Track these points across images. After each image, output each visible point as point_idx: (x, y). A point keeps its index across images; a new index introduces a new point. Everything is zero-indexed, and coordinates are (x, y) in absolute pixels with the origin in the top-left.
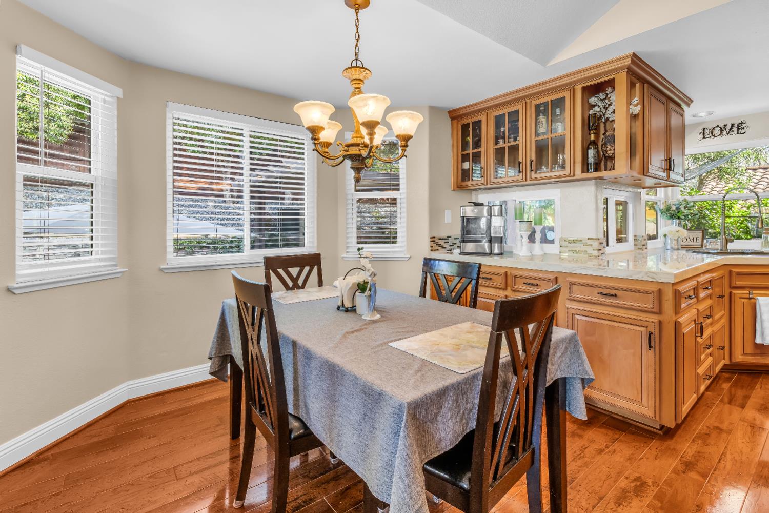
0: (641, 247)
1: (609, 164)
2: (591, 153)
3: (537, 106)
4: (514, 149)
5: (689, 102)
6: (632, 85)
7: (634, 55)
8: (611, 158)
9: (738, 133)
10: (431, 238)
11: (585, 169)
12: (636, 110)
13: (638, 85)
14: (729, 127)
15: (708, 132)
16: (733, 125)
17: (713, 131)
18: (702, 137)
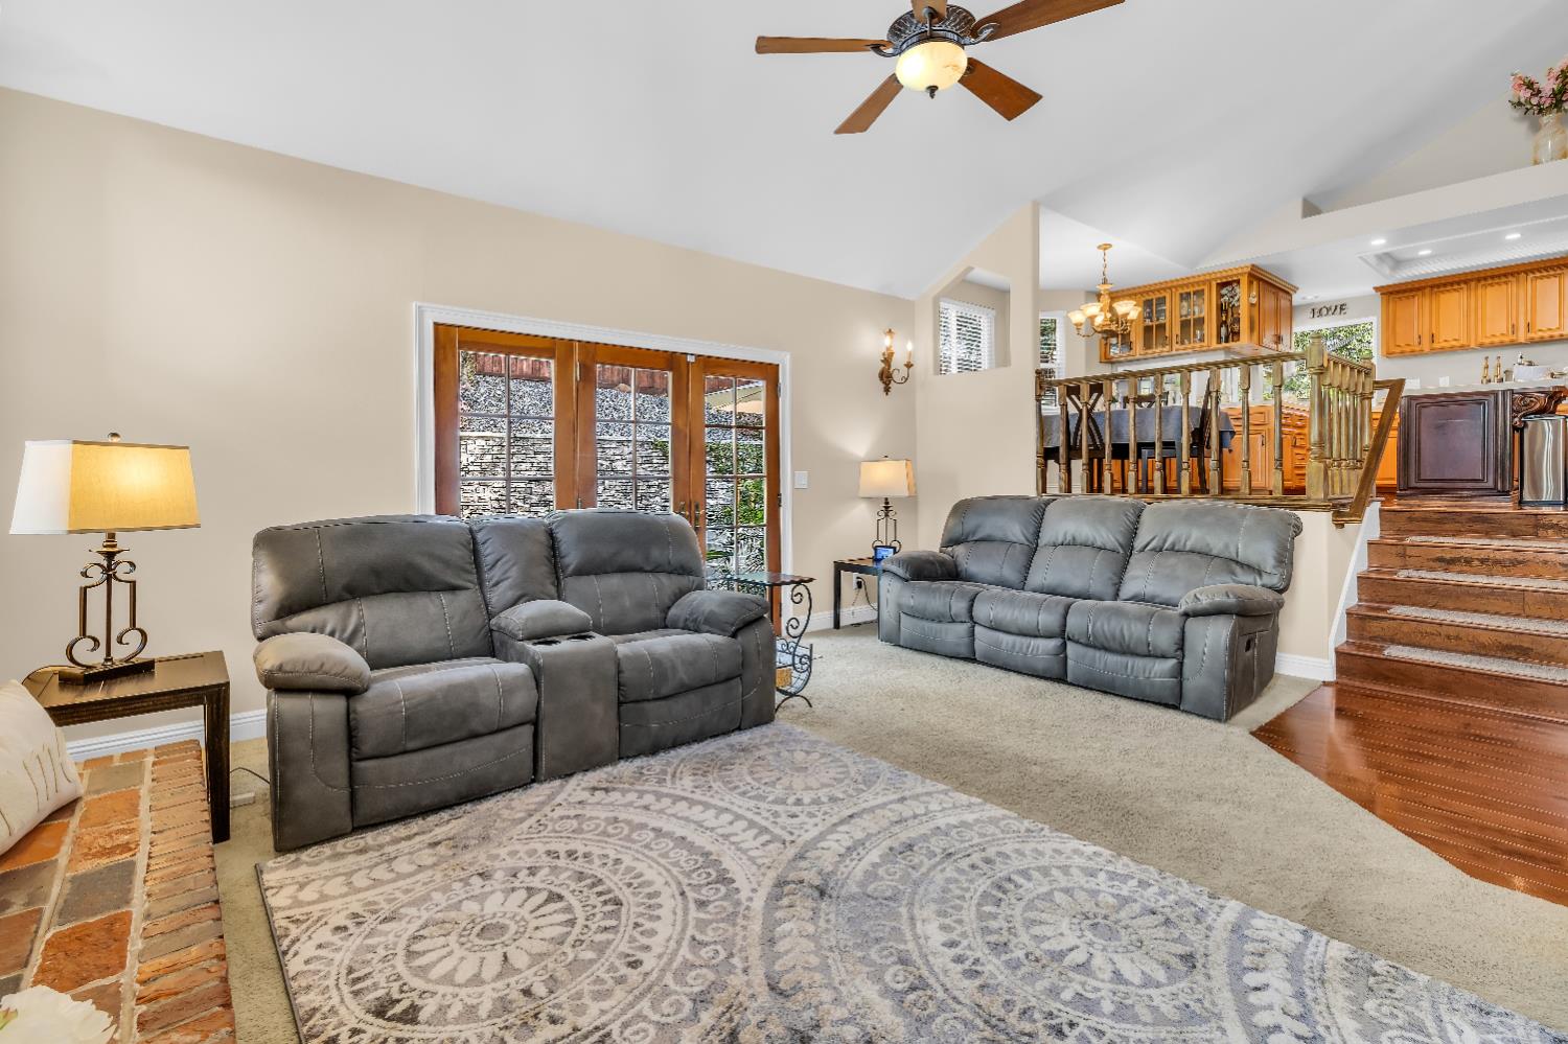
1: (1235, 338)
2: (1223, 330)
3: (1181, 295)
4: (1162, 327)
5: (1295, 289)
6: (1251, 283)
7: (1253, 266)
8: (1238, 333)
9: (1340, 314)
11: (1219, 341)
12: (1254, 301)
13: (1255, 283)
14: (1333, 308)
15: (1317, 311)
16: (1336, 306)
17: (1321, 311)
18: (1312, 316)
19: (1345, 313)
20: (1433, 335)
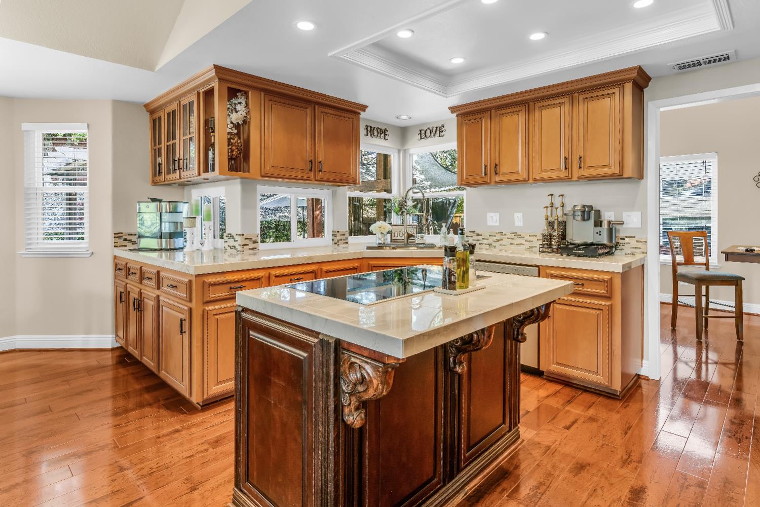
0: (337, 242)
9: (439, 136)
10: (115, 234)
11: (207, 169)
14: (434, 130)
16: (437, 128)
17: (425, 133)
18: (420, 138)
19: (443, 136)
20: (496, 165)
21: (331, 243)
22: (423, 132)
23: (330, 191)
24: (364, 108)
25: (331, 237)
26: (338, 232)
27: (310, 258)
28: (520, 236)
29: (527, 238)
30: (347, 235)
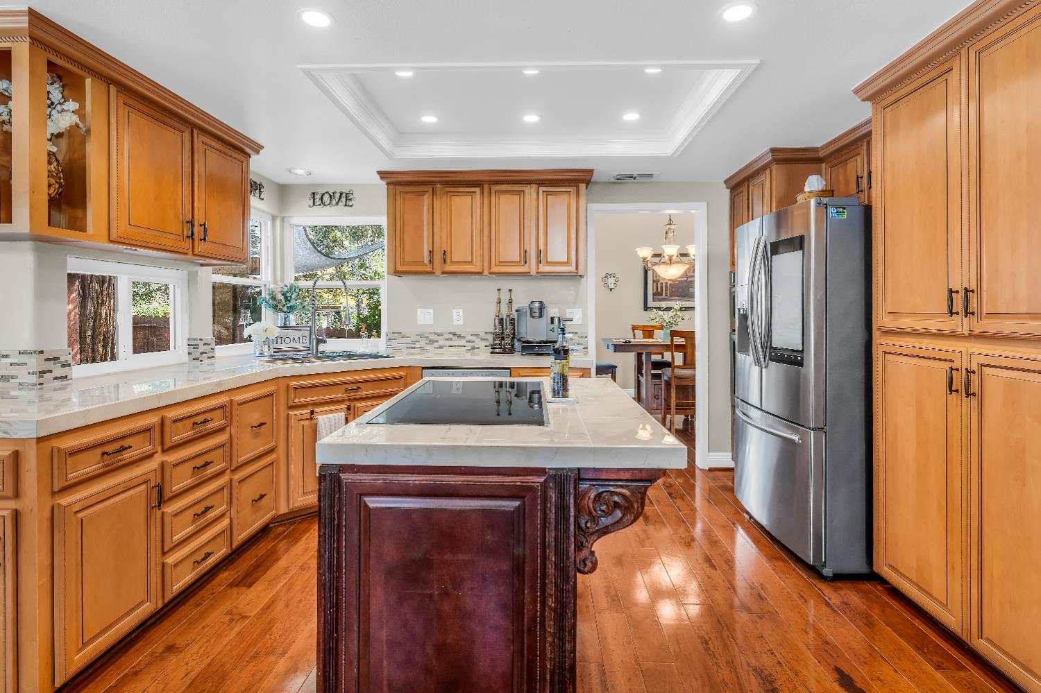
0: (199, 355)
9: (346, 205)
14: (337, 195)
16: (341, 194)
17: (322, 199)
18: (312, 204)
19: (351, 206)
20: (445, 252)
21: (186, 358)
22: (318, 197)
23: (185, 273)
24: (258, 148)
25: (186, 350)
26: (201, 340)
27: (219, 384)
28: (459, 337)
29: (469, 338)
30: (213, 346)
